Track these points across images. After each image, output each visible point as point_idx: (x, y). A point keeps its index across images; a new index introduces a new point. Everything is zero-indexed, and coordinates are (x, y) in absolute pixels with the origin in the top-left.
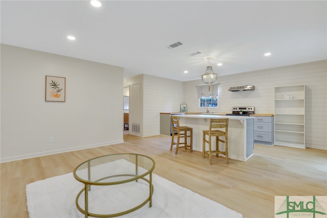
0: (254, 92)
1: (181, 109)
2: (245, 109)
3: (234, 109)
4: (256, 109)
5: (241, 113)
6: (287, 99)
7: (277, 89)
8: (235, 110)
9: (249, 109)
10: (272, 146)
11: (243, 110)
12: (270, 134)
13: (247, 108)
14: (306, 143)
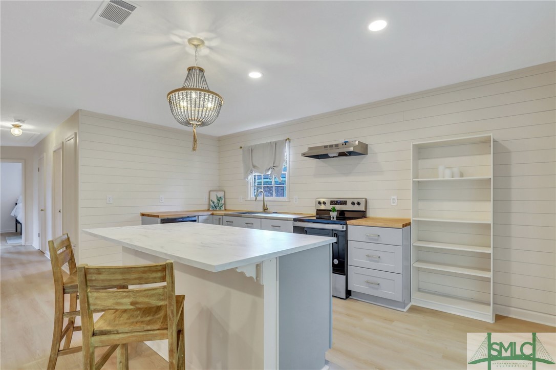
0: (366, 159)
1: (211, 203)
2: (344, 203)
3: (320, 203)
4: (370, 205)
5: (334, 215)
6: (446, 178)
7: (421, 151)
8: (323, 207)
9: (353, 203)
10: (405, 310)
11: (338, 207)
12: (399, 279)
13: (349, 203)
14: (494, 303)
